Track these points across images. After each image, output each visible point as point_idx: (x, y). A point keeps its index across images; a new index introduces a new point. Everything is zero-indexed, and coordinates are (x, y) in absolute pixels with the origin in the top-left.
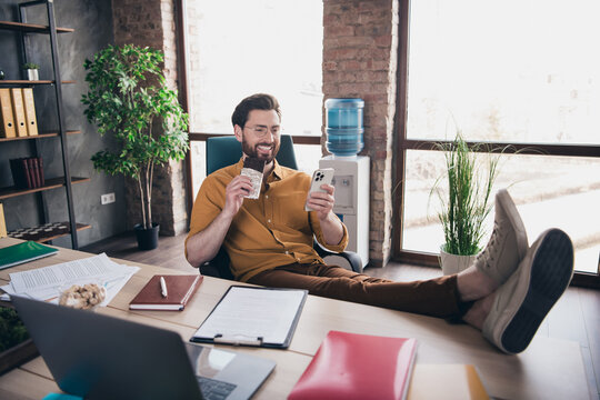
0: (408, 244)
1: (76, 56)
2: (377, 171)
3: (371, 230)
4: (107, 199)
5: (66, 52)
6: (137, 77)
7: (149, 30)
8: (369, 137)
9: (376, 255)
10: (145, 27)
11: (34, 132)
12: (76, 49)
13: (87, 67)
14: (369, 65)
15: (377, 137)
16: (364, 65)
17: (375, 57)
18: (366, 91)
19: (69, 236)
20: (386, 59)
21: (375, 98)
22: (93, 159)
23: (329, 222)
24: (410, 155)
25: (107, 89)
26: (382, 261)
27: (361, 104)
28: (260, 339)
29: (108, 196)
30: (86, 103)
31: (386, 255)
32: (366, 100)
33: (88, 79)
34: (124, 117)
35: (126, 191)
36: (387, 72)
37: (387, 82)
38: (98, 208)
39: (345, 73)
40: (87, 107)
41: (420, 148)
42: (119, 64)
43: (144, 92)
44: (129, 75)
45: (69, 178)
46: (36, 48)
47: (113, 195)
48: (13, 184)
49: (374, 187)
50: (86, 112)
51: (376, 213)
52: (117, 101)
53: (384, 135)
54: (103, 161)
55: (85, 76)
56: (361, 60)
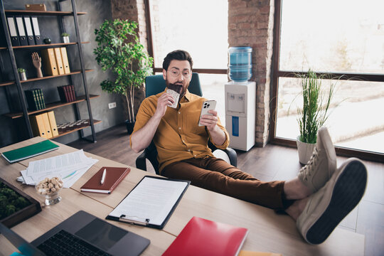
0: (279, 134)
1: (91, 27)
2: (260, 90)
3: (256, 125)
4: (112, 106)
5: (85, 25)
6: (123, 38)
7: (130, 10)
8: (256, 70)
9: (259, 140)
10: (128, 8)
11: (68, 71)
12: (91, 23)
13: (96, 33)
14: (256, 25)
15: (260, 70)
16: (253, 26)
17: (260, 20)
18: (254, 42)
19: (90, 127)
20: (267, 21)
21: (259, 46)
22: (101, 85)
23: (215, 132)
24: (282, 80)
25: (107, 45)
26: (262, 144)
27: (250, 50)
28: (147, 220)
29: (112, 104)
30: (96, 53)
31: (265, 140)
32: (254, 48)
33: (97, 40)
34: (117, 61)
35: (122, 101)
36: (267, 29)
37: (267, 36)
38: (107, 111)
39: (241, 31)
40: (97, 55)
41: (287, 76)
42: (112, 31)
43: (127, 45)
44: (118, 36)
45: (88, 96)
46: (69, 24)
47: (115, 103)
48: (59, 100)
49: (258, 100)
50: (96, 59)
51: (260, 116)
52: (112, 52)
53: (265, 69)
54: (106, 86)
55: (95, 38)
56: (251, 23)
